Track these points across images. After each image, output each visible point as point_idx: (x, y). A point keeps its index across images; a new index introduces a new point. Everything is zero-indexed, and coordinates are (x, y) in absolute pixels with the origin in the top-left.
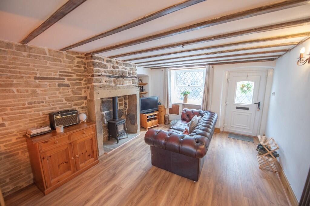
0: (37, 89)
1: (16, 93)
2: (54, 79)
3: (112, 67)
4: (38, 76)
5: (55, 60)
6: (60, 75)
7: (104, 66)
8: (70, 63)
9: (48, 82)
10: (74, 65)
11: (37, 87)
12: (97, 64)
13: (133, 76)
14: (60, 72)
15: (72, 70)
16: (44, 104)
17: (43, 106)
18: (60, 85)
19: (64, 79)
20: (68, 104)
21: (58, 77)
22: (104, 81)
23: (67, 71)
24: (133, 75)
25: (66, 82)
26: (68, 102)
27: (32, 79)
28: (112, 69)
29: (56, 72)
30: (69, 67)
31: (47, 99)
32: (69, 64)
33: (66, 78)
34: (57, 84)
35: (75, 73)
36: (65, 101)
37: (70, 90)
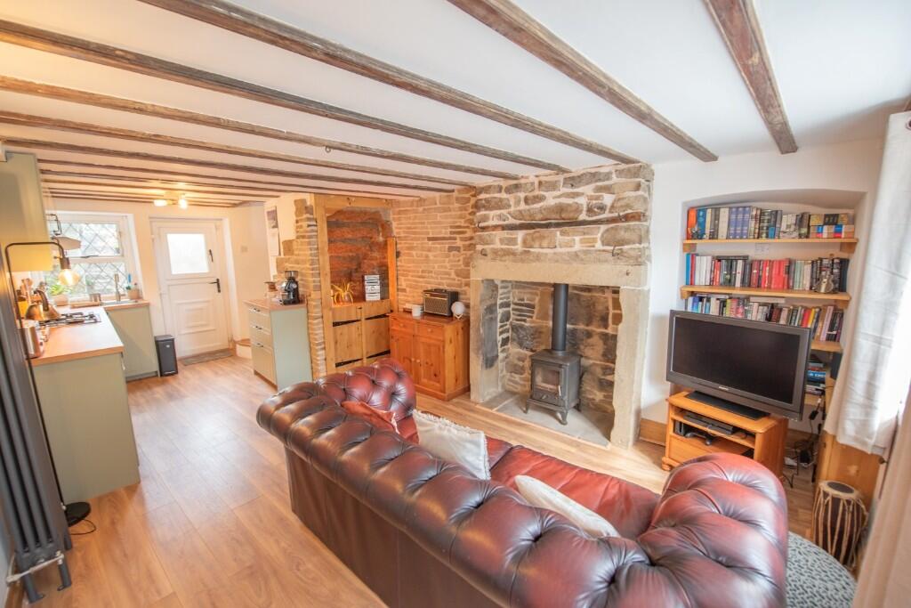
0: (430, 254)
1: (415, 258)
2: (444, 239)
3: (522, 203)
4: (431, 236)
5: (445, 211)
6: (451, 233)
7: (500, 205)
8: (461, 209)
9: (439, 244)
10: (467, 212)
11: (429, 250)
12: (483, 202)
13: (611, 215)
14: (451, 227)
15: (465, 222)
16: (433, 275)
17: (432, 277)
18: (451, 249)
19: (455, 239)
20: (456, 282)
21: (448, 235)
22: (497, 241)
23: (458, 224)
24: (610, 212)
25: (459, 243)
26: (457, 278)
27: (426, 241)
28: (523, 206)
29: (445, 228)
30: (461, 217)
31: (436, 269)
32: (459, 213)
33: (457, 236)
34: (447, 246)
35: (468, 227)
36: (453, 276)
37: (461, 258)
